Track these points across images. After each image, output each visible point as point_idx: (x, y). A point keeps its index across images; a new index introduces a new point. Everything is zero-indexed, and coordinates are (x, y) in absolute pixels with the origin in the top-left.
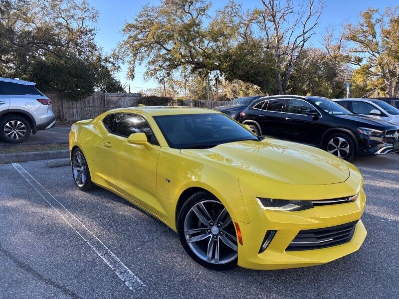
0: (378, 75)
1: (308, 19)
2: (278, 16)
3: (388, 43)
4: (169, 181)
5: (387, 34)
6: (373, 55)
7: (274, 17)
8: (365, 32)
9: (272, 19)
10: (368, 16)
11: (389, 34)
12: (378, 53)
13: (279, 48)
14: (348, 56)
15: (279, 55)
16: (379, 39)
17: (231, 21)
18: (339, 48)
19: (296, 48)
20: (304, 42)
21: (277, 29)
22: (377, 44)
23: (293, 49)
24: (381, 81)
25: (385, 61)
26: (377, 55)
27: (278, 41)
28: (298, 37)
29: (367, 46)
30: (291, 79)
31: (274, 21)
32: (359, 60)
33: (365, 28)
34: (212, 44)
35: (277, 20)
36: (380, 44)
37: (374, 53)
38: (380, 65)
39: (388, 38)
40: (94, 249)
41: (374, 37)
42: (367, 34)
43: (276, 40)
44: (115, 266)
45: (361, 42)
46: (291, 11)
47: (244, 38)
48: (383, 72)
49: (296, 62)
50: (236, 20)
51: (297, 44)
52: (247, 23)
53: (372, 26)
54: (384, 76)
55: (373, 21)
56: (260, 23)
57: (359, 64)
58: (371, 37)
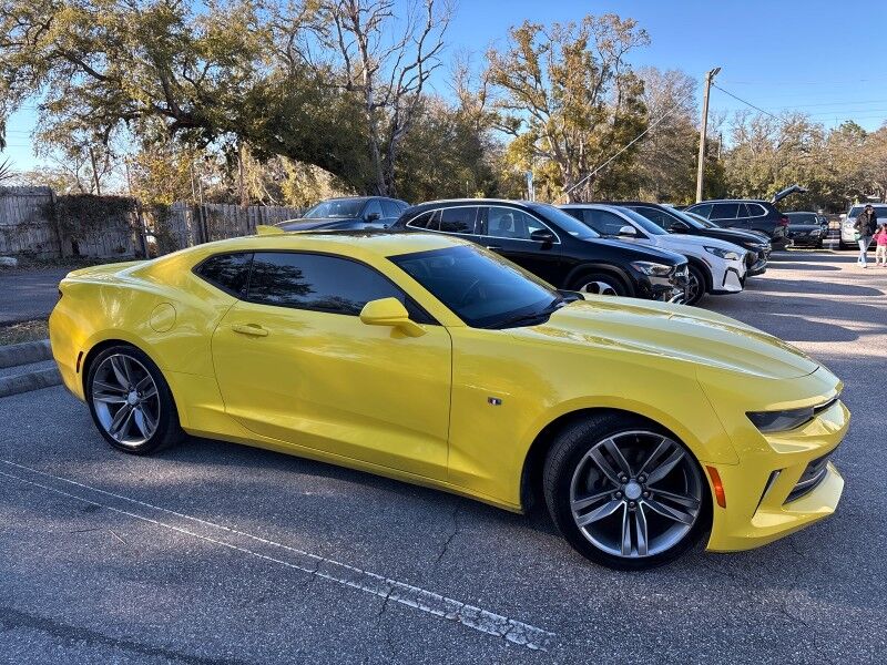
0: (546, 155)
1: (426, 33)
2: (364, 19)
3: (561, 94)
4: (498, 402)
5: (561, 77)
6: (537, 115)
7: (355, 20)
8: (522, 69)
9: (350, 23)
10: (525, 37)
11: (566, 76)
12: (547, 112)
13: (371, 90)
14: (495, 115)
15: (374, 106)
16: (547, 85)
17: (252, 19)
18: (483, 98)
19: (404, 92)
20: (422, 80)
21: (364, 47)
22: (544, 95)
23: (399, 94)
24: (553, 167)
25: (560, 128)
26: (544, 115)
27: (369, 75)
28: (406, 69)
29: (526, 96)
30: (399, 158)
31: (357, 29)
32: (516, 124)
33: (523, 62)
34: (215, 70)
35: (362, 29)
36: (549, 93)
37: (539, 112)
38: (550, 135)
39: (562, 84)
40: (352, 584)
41: (538, 80)
42: (524, 73)
43: (365, 72)
44: (446, 612)
45: (517, 89)
46: (388, 11)
47: (286, 61)
48: (557, 149)
49: (407, 123)
50: (264, 17)
51: (404, 84)
52: (289, 26)
53: (532, 58)
54: (559, 157)
55: (535, 48)
56: (319, 29)
57: (514, 132)
58: (531, 81)
